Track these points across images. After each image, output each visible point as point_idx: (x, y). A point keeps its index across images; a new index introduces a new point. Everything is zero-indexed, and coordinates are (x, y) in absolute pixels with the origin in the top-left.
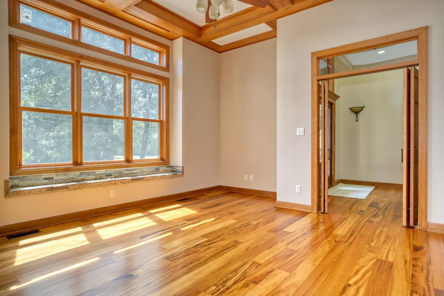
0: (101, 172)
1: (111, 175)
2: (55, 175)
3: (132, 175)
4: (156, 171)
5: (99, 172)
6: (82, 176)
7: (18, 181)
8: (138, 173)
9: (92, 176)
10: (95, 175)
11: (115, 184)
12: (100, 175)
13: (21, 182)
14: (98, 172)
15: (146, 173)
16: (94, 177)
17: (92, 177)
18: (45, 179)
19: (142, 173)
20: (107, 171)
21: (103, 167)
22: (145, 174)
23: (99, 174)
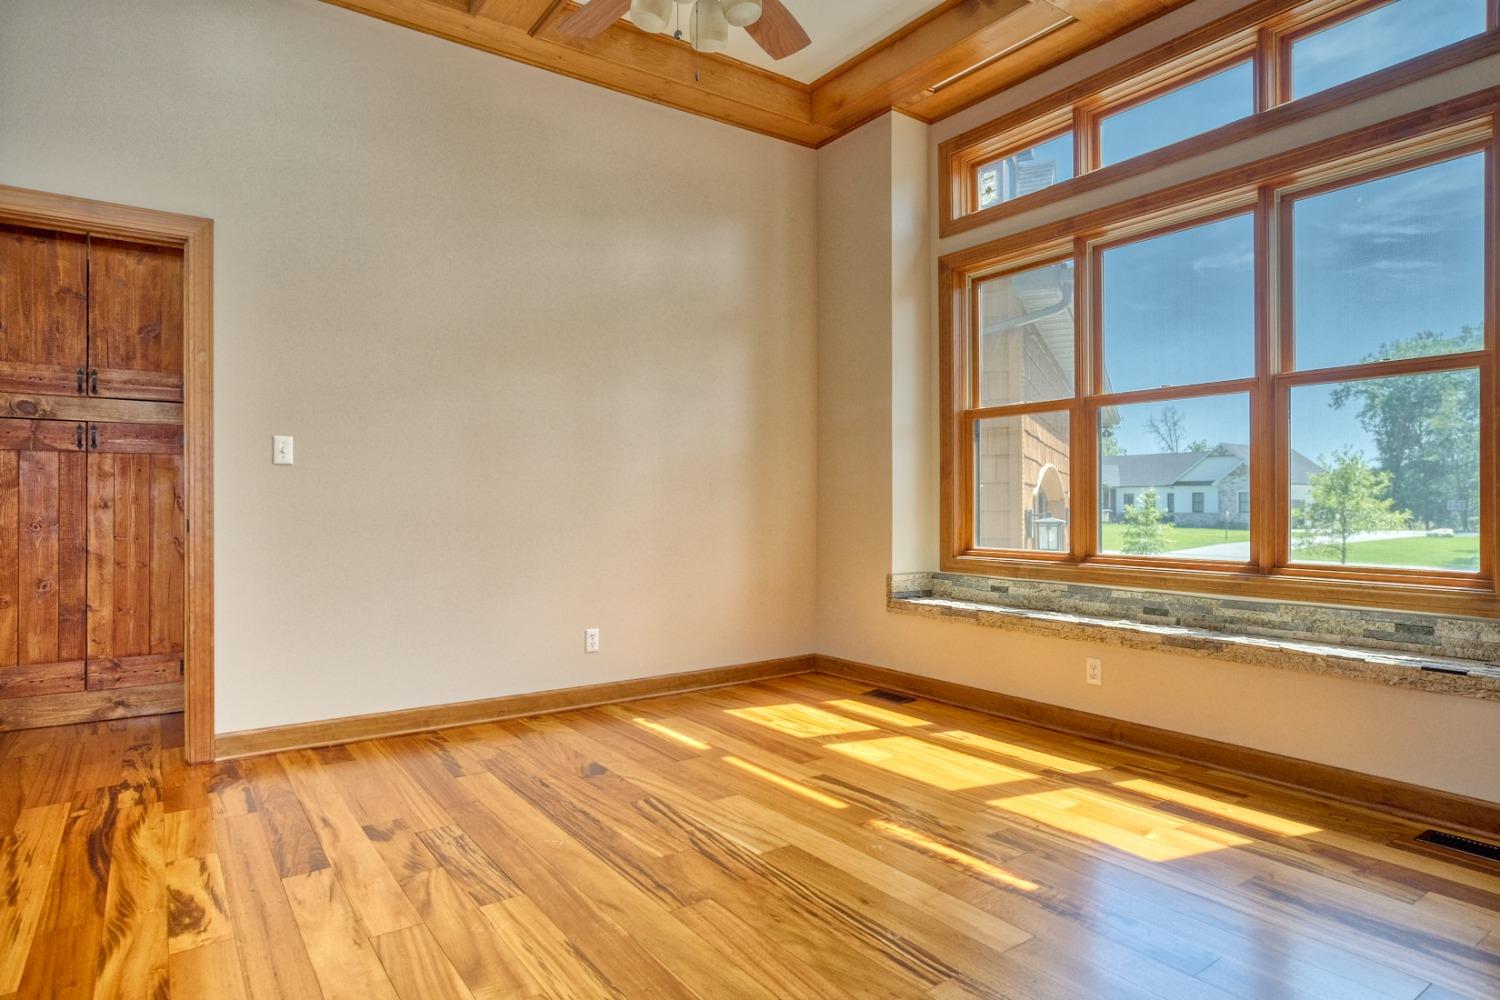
0: (1129, 595)
1: (1165, 613)
2: (1011, 583)
3: (1251, 629)
4: (1402, 635)
5: (1123, 595)
6: (1072, 596)
7: (950, 583)
8: (1283, 626)
9: (1101, 602)
10: (1108, 600)
11: (1102, 640)
12: (1125, 604)
13: (956, 588)
14: (1120, 592)
15: (1337, 638)
16: (1104, 607)
17: (1098, 604)
18: (994, 589)
19: (1308, 630)
20: (1148, 595)
21: (1136, 578)
22: (1329, 637)
23: (1123, 601)
